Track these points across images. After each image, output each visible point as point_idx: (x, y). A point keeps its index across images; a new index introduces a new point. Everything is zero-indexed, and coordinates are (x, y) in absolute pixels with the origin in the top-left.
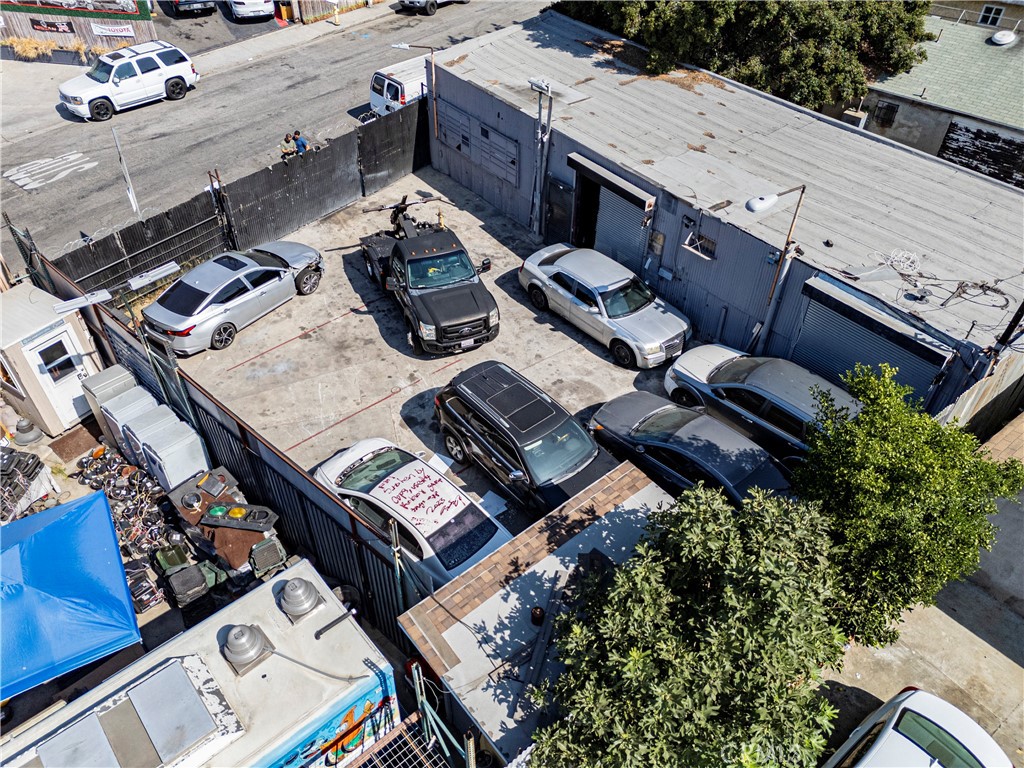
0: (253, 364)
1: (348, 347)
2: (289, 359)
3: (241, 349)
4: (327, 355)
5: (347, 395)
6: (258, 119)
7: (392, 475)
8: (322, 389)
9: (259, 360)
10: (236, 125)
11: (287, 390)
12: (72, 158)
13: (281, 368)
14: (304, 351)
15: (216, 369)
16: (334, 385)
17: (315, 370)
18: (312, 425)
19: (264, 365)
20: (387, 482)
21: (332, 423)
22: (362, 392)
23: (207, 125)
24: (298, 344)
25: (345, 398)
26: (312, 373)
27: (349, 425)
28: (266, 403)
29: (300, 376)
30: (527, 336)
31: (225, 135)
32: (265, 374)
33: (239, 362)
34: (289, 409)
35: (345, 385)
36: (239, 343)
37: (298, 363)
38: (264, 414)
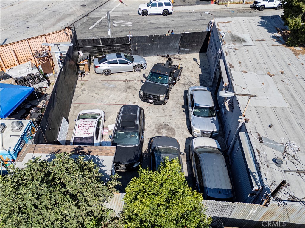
0: (107, 82)
1: (130, 89)
3: (109, 77)
4: (124, 88)
5: (116, 99)
6: (177, 26)
8: (113, 95)
9: (110, 82)
10: (170, 26)
11: (106, 91)
12: (129, 22)
13: (112, 86)
14: (120, 85)
15: (100, 79)
16: (116, 95)
18: (101, 101)
19: (109, 83)
20: (84, 120)
21: (105, 103)
22: (120, 100)
23: (164, 24)
24: (121, 82)
26: (116, 90)
27: (108, 106)
28: (100, 92)
29: (113, 89)
30: (175, 109)
31: (165, 28)
32: (107, 85)
33: (106, 80)
34: (102, 95)
35: (119, 97)
37: (116, 86)
38: (96, 94)
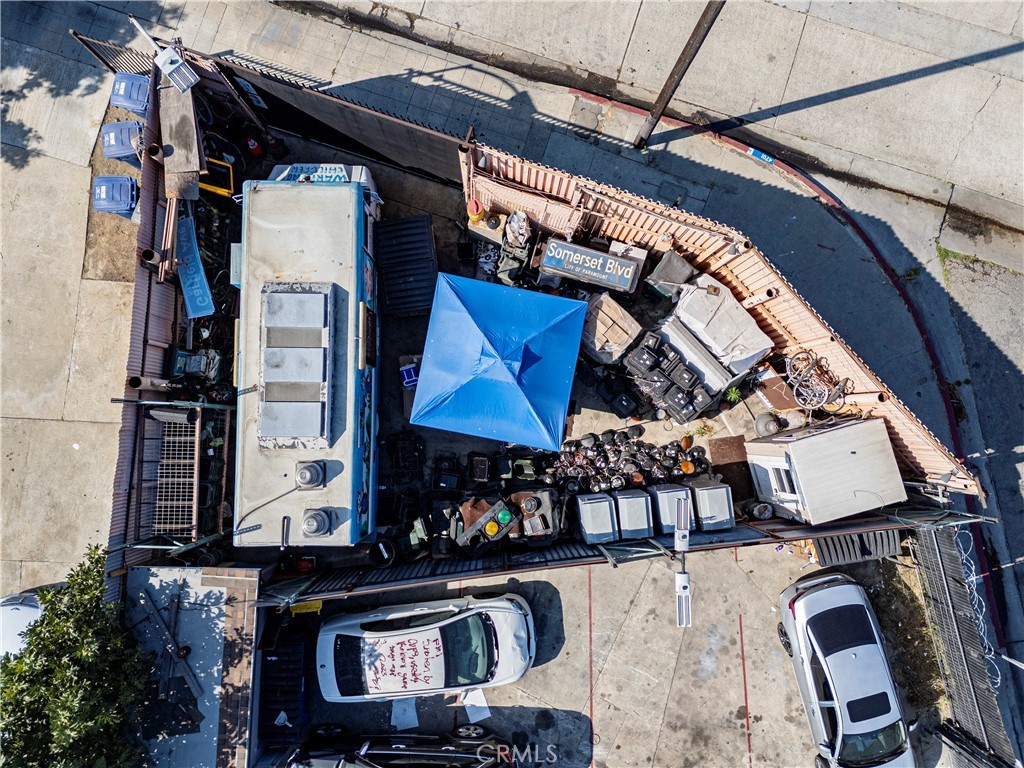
0: (733, 642)
1: (694, 742)
2: (716, 677)
3: (765, 645)
4: (697, 714)
5: (622, 693)
7: (442, 656)
8: (647, 678)
9: (735, 650)
11: (671, 649)
13: (708, 663)
14: (718, 697)
15: (751, 608)
16: (646, 692)
17: (681, 690)
18: (606, 642)
19: (725, 650)
20: (438, 649)
21: (595, 659)
22: (617, 709)
24: (735, 699)
25: (620, 689)
26: (678, 684)
27: (581, 671)
28: (665, 622)
29: (683, 672)
32: (710, 644)
33: (746, 633)
34: (643, 635)
35: (637, 702)
36: (777, 648)
37: (704, 681)
38: (652, 611)
